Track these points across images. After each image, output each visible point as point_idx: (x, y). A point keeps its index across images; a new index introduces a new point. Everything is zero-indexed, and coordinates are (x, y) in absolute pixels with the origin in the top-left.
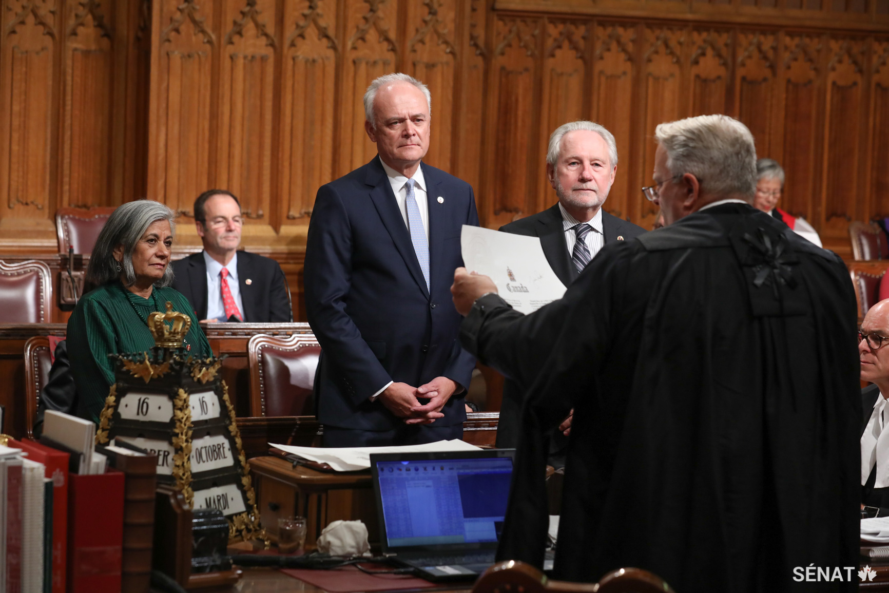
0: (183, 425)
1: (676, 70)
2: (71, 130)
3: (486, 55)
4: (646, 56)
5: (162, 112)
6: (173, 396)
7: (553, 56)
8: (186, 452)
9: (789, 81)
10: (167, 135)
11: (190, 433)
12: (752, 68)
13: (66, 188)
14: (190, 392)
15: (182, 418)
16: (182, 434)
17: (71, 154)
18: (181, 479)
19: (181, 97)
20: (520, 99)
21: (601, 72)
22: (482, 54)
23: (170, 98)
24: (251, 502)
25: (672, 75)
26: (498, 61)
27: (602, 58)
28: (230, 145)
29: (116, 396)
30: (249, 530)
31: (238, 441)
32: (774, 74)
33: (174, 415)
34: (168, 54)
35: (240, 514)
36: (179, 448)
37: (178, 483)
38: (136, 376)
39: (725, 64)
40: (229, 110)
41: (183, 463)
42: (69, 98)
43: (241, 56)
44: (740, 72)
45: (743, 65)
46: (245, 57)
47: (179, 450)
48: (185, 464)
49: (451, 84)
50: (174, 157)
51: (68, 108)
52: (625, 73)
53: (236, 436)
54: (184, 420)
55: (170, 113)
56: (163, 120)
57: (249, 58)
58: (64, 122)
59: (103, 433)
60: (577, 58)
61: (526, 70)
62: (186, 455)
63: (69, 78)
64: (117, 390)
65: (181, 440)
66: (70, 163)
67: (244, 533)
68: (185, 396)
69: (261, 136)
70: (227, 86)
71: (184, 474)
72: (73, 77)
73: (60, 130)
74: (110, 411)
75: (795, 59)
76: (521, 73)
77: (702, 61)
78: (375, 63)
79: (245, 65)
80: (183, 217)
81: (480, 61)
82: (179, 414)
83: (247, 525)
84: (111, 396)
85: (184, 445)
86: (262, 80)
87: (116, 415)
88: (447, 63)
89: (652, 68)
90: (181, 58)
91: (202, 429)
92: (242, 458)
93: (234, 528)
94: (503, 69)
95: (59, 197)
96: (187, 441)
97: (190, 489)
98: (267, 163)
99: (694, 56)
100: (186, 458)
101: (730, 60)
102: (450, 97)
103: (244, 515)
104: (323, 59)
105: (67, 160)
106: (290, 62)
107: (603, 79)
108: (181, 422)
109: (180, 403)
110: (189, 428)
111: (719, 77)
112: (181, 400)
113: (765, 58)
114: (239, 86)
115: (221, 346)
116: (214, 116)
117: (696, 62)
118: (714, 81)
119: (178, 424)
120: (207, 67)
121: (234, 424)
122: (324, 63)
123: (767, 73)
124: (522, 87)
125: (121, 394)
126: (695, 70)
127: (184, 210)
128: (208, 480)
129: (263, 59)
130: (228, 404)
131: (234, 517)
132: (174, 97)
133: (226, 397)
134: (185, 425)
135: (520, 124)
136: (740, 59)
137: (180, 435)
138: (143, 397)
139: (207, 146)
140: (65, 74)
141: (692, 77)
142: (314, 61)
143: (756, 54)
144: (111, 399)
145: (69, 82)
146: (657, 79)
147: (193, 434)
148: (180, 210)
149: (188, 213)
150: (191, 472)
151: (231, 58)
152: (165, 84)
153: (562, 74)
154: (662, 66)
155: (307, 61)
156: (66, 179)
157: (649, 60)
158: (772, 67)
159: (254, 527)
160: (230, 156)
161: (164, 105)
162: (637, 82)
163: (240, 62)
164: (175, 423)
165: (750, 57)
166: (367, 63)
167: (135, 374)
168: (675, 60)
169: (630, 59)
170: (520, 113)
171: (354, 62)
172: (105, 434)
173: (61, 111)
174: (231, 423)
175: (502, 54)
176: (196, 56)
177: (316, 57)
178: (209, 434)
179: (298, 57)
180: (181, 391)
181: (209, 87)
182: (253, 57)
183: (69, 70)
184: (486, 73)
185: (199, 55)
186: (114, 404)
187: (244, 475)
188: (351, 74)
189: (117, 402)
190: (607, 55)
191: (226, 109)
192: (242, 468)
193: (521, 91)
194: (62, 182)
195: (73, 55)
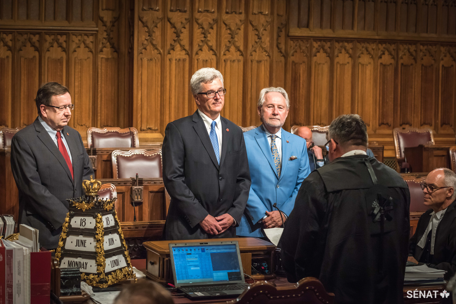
0: (100, 230)
1: (371, 61)
2: (101, 92)
3: (286, 56)
4: (358, 55)
5: (139, 84)
6: (95, 217)
7: (316, 56)
8: (101, 241)
9: (422, 65)
10: (141, 94)
11: (103, 233)
12: (406, 60)
13: (99, 118)
14: (103, 215)
15: (100, 227)
16: (100, 234)
17: (101, 103)
18: (100, 253)
19: (148, 77)
20: (301, 75)
21: (338, 63)
22: (283, 56)
23: (143, 79)
24: (129, 262)
25: (370, 63)
26: (291, 59)
27: (338, 56)
28: (170, 98)
29: (69, 218)
30: (129, 275)
31: (122, 235)
32: (416, 62)
33: (96, 226)
34: (141, 59)
35: (125, 267)
36: (99, 240)
37: (99, 255)
38: (79, 209)
39: (393, 58)
40: (169, 83)
41: (101, 246)
42: (100, 79)
43: (174, 59)
44: (401, 61)
45: (402, 58)
46: (176, 60)
47: (98, 241)
48: (102, 247)
49: (269, 69)
50: (145, 104)
51: (99, 83)
52: (348, 63)
53: (121, 234)
54: (100, 228)
55: (143, 85)
56: (140, 88)
57: (178, 60)
58: (97, 90)
59: (64, 234)
60: (327, 57)
61: (304, 62)
62: (102, 243)
63: (100, 70)
64: (70, 215)
65: (99, 236)
66: (101, 107)
67: (127, 276)
68: (100, 217)
69: (184, 94)
70: (168, 73)
71: (101, 251)
72: (101, 69)
73: (96, 93)
74: (67, 224)
75: (425, 55)
76: (301, 64)
77: (383, 56)
78: (234, 61)
79: (176, 63)
80: (149, 130)
81: (283, 59)
82: (99, 225)
83: (128, 272)
84: (67, 217)
85: (101, 238)
86: (184, 69)
87: (70, 226)
88: (266, 60)
89: (361, 60)
90: (147, 61)
91: (108, 231)
92: (124, 243)
93: (123, 274)
94: (293, 62)
95: (96, 122)
96: (102, 237)
97: (104, 258)
98: (186, 106)
99: (379, 55)
100: (102, 244)
101: (396, 56)
102: (268, 75)
103: (127, 268)
104: (210, 60)
105: (99, 106)
106: (196, 61)
107: (338, 66)
108: (99, 228)
109: (99, 220)
110: (103, 231)
111: (391, 64)
112: (99, 219)
113: (411, 55)
114: (173, 72)
115: (149, 188)
116: (163, 86)
117: (380, 57)
118: (389, 65)
119: (98, 229)
120: (159, 64)
121: (120, 228)
122: (211, 61)
123: (413, 61)
124: (302, 70)
125: (71, 216)
126: (380, 61)
127: (150, 127)
128: (111, 253)
129: (184, 60)
130: (117, 220)
131: (122, 269)
132: (145, 78)
133: (116, 217)
134: (101, 230)
135: (301, 86)
136: (400, 56)
137: (99, 234)
138: (83, 218)
139: (159, 99)
140: (98, 69)
141: (379, 64)
142: (207, 61)
143: (407, 54)
144: (67, 219)
145: (100, 72)
146: (363, 65)
147: (104, 233)
148: (148, 127)
149: (152, 128)
150: (104, 250)
151: (170, 60)
152: (140, 72)
153: (320, 64)
154: (365, 59)
155: (203, 61)
156: (99, 114)
157: (359, 57)
158: (415, 59)
159: (131, 273)
160: (170, 103)
161: (140, 81)
162: (354, 67)
163: (174, 62)
164: (97, 229)
165: (405, 55)
166: (230, 61)
167: (78, 208)
168: (371, 57)
169: (350, 56)
170: (301, 81)
171: (225, 61)
172: (65, 234)
173: (96, 85)
174: (119, 229)
175: (293, 55)
176: (154, 60)
177: (207, 59)
178: (110, 233)
179: (199, 59)
180: (99, 215)
181: (160, 73)
182: (179, 59)
183: (100, 67)
184: (286, 64)
185: (155, 59)
186: (69, 221)
187: (125, 251)
188: (224, 66)
189: (70, 220)
190: (340, 55)
191: (168, 83)
192: (125, 247)
193: (301, 72)
194: (97, 116)
195: (101, 60)
